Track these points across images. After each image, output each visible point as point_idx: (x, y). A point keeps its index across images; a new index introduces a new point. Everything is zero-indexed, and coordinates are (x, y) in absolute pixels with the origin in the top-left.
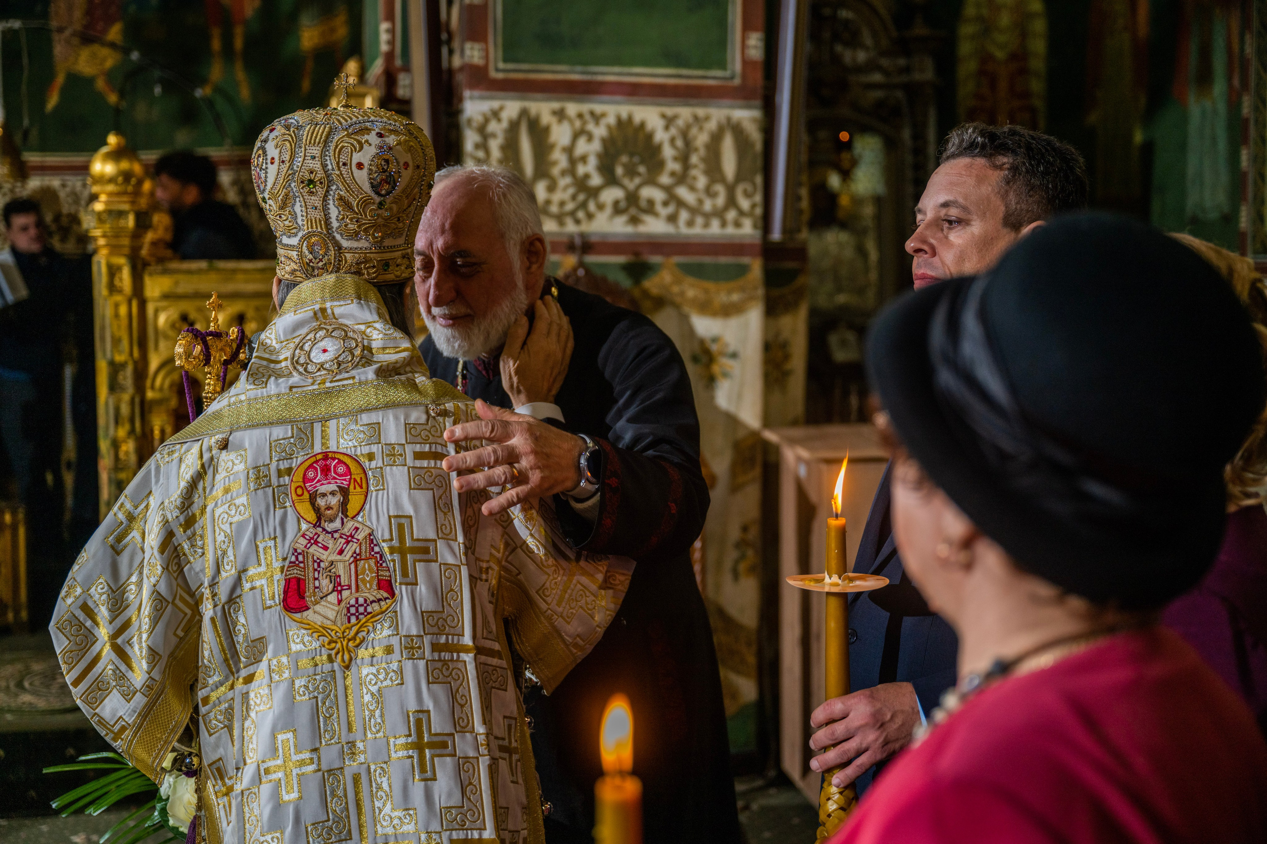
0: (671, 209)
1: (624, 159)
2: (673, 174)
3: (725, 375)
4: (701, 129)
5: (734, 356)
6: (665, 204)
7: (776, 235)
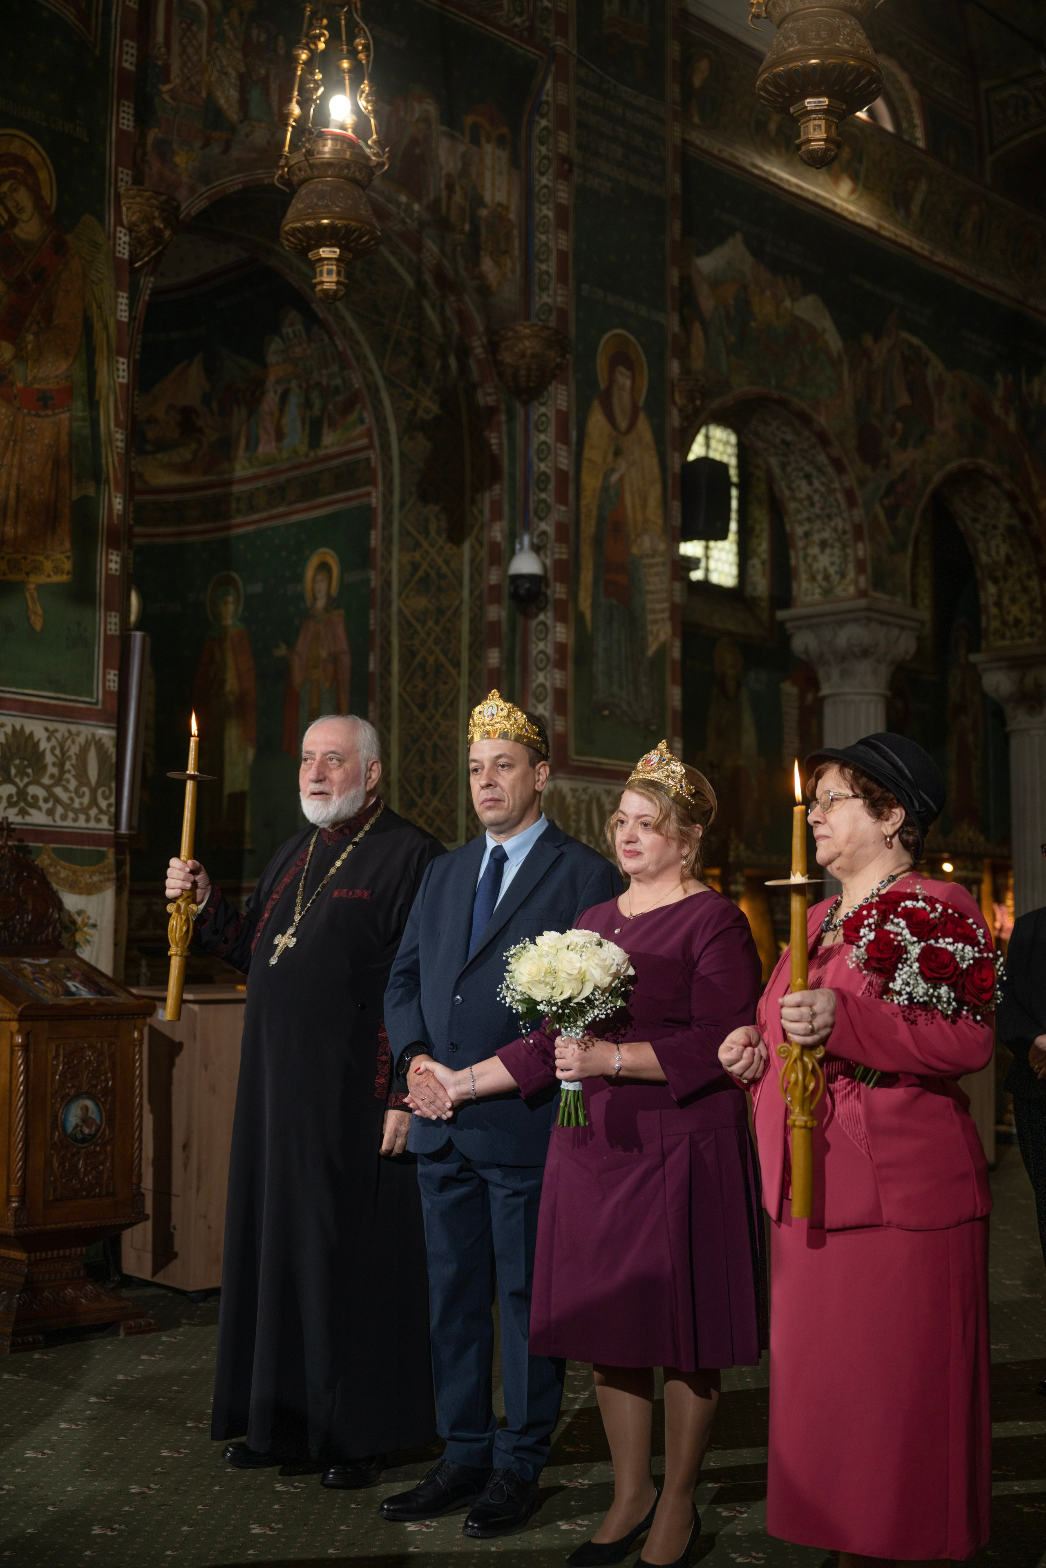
0: (50, 805)
1: (17, 762)
2: (52, 776)
3: (88, 942)
4: (73, 742)
5: (94, 926)
6: (46, 800)
7: (123, 830)
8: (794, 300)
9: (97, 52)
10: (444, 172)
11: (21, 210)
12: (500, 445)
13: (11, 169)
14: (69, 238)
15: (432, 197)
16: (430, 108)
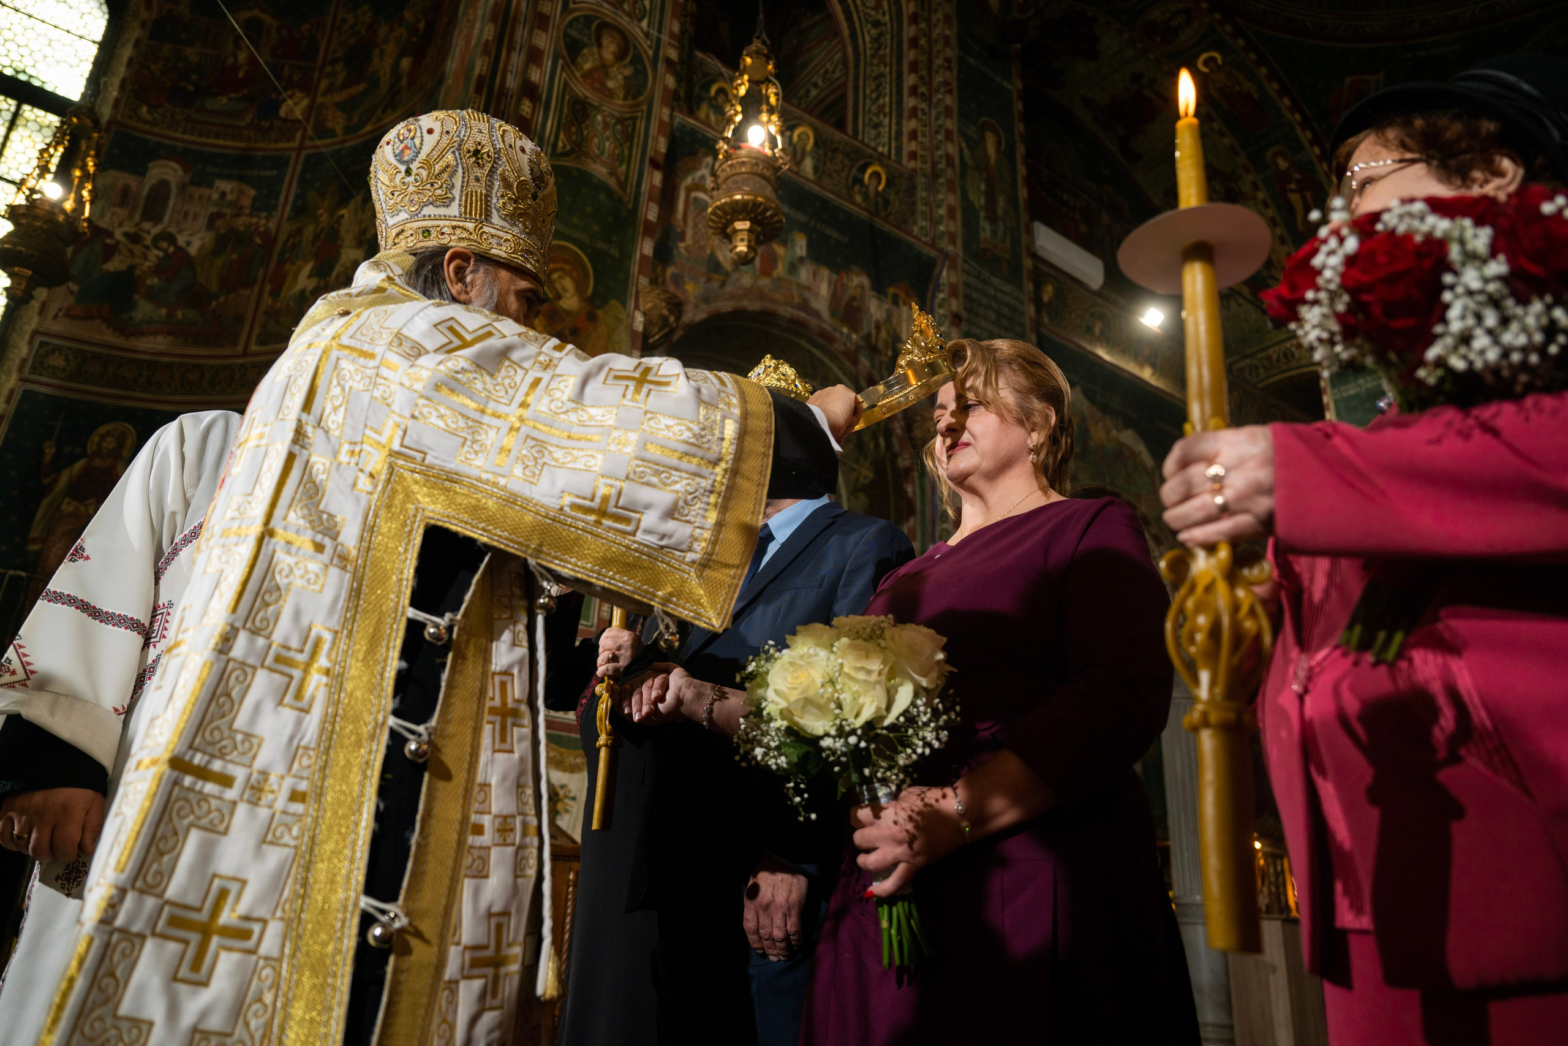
8: (1118, 431)
9: (630, 206)
10: (874, 318)
11: (565, 291)
12: (914, 492)
13: (561, 265)
14: (599, 313)
15: (865, 331)
16: (865, 280)
